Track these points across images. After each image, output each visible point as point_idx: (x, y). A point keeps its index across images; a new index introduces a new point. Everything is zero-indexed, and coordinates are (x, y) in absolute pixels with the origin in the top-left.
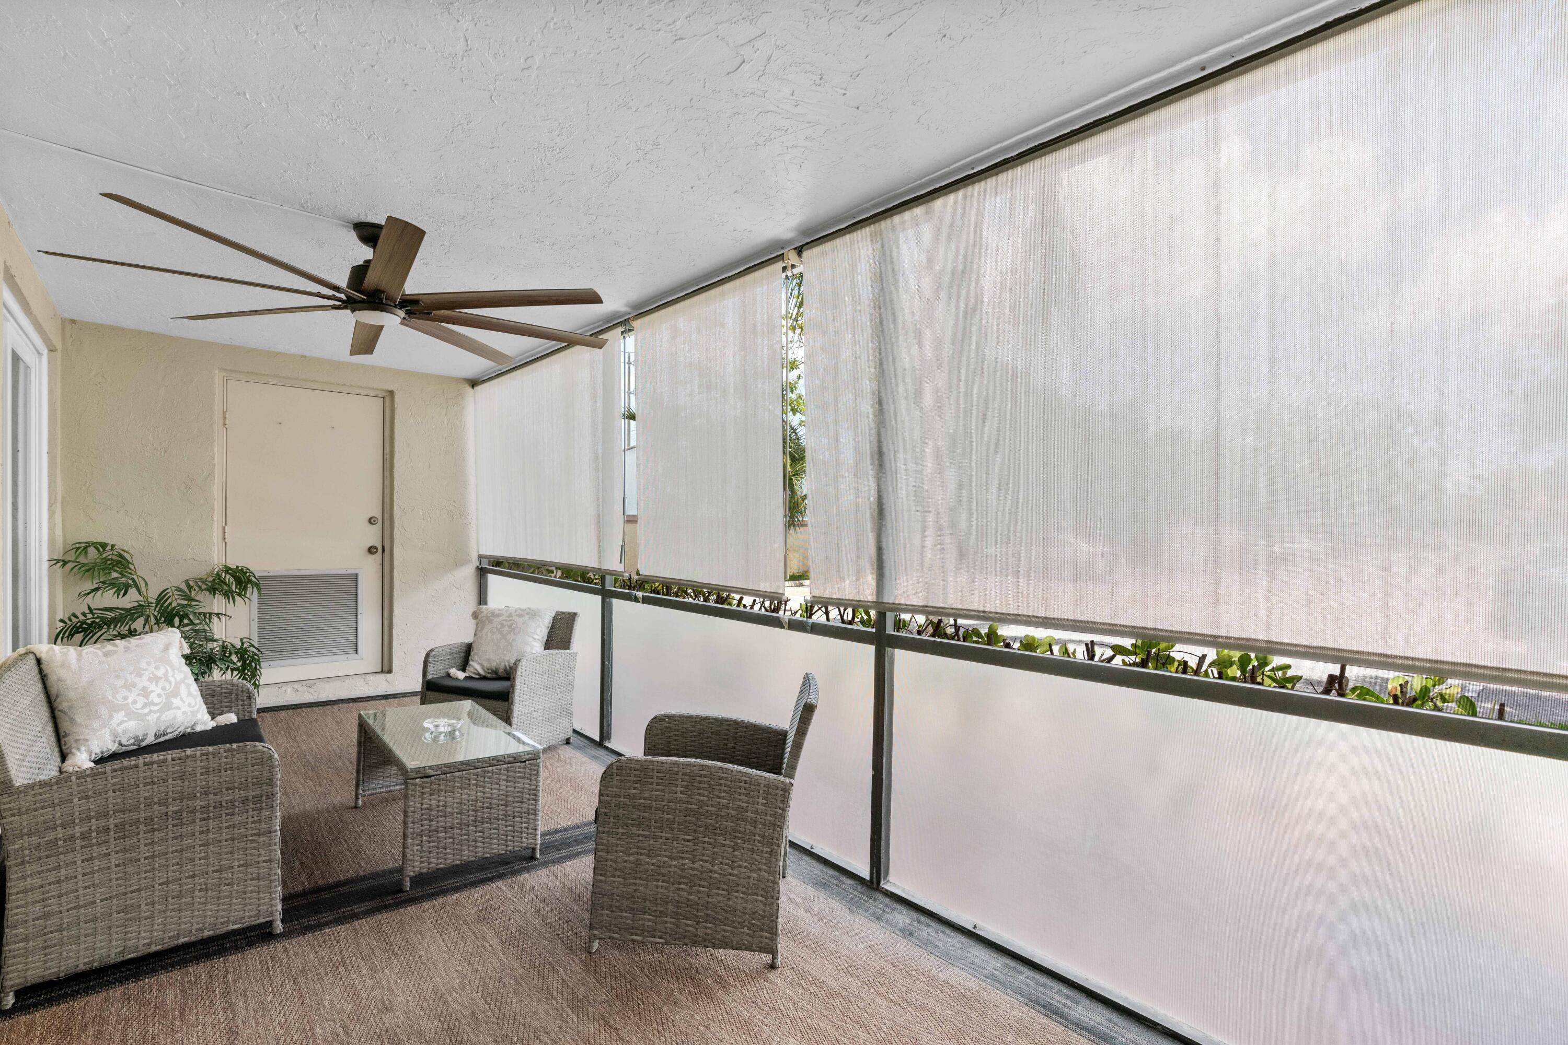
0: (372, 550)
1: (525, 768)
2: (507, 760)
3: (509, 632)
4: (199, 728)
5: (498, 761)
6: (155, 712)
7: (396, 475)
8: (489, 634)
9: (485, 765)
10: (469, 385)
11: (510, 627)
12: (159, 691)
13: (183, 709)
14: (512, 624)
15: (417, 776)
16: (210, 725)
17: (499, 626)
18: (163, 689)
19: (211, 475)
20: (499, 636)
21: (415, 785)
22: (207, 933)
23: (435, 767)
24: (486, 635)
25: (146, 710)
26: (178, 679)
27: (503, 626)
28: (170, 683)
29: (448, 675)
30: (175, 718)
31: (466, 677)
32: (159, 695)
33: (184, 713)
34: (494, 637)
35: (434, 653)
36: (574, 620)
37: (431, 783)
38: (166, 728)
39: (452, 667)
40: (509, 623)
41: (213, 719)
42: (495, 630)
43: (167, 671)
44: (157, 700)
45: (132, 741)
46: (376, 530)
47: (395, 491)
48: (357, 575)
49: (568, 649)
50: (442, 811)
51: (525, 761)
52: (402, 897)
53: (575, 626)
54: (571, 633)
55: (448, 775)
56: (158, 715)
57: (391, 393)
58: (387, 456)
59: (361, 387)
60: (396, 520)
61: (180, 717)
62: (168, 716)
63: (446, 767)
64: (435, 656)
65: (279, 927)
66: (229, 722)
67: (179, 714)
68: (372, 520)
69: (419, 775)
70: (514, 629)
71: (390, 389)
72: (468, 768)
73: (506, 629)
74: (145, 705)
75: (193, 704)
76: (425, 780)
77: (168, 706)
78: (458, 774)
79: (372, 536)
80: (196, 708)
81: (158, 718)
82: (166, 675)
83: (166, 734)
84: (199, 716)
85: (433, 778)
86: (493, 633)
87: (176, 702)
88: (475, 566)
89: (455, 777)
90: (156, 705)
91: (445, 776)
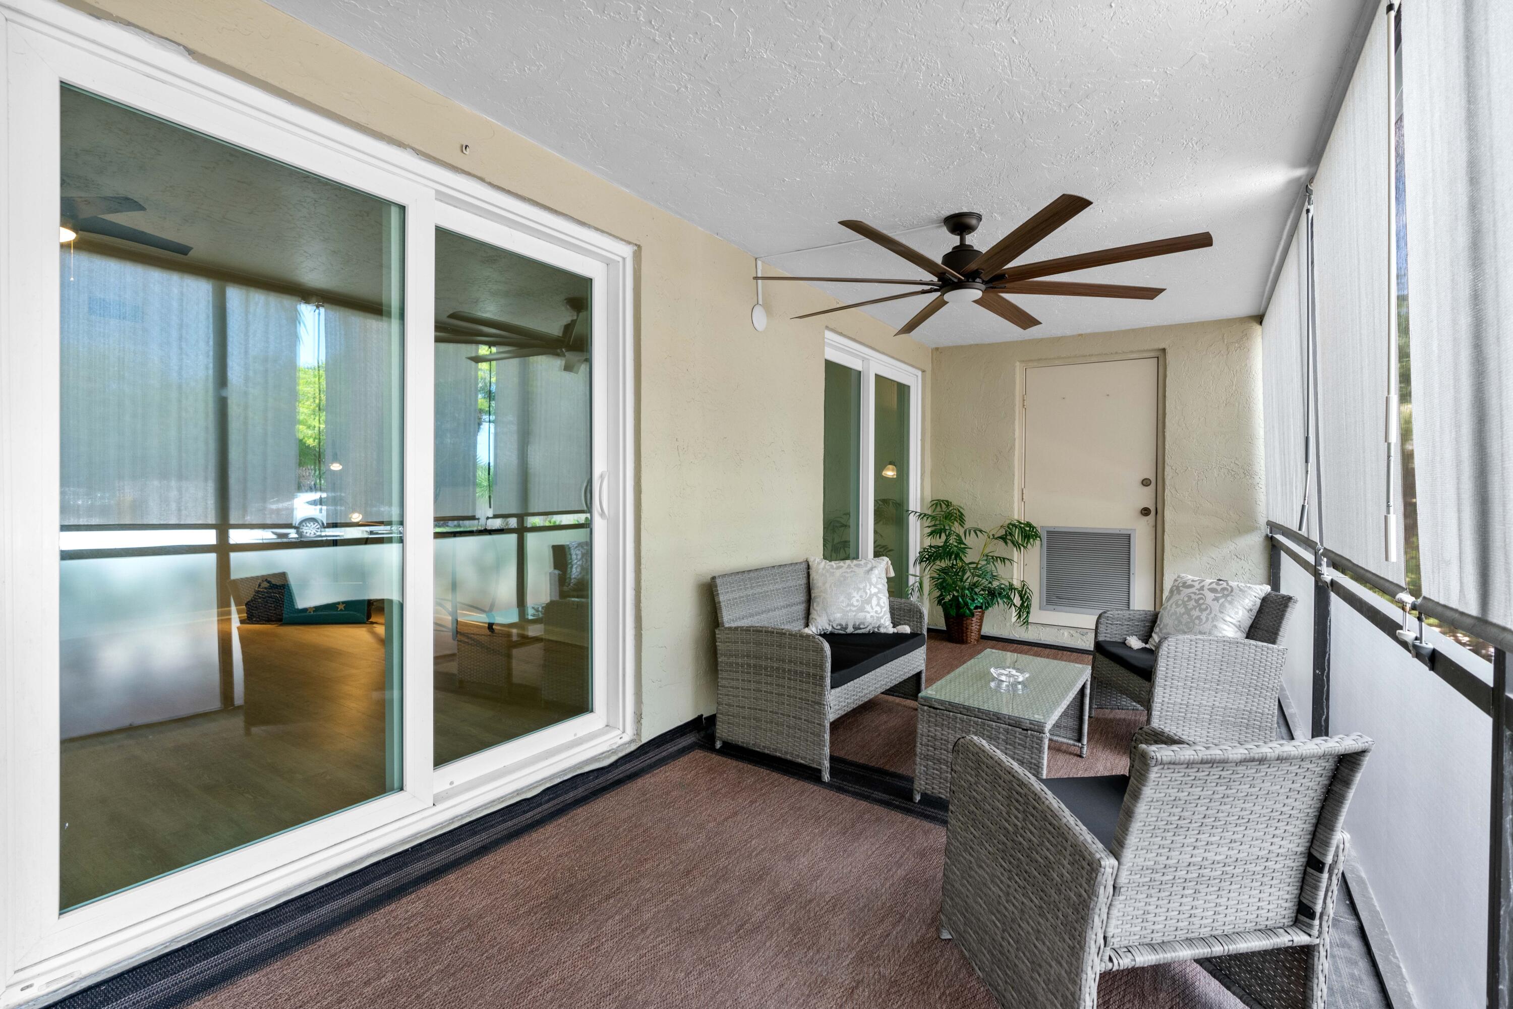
0: (1145, 512)
1: (1026, 737)
2: (1008, 721)
3: (1194, 608)
4: (882, 630)
5: (998, 718)
6: (853, 611)
7: (1167, 434)
8: (1174, 606)
9: (985, 717)
10: (1257, 323)
11: (1197, 601)
12: (858, 598)
13: (872, 614)
14: (1200, 599)
15: (925, 703)
16: (891, 630)
17: (1186, 599)
18: (861, 597)
19: (1012, 448)
20: (1183, 610)
21: (924, 711)
22: (789, 757)
23: (942, 702)
24: (1171, 606)
25: (848, 609)
26: (873, 592)
27: (1190, 598)
28: (866, 593)
29: (1124, 644)
30: (865, 618)
31: (1144, 650)
32: (858, 601)
33: (872, 617)
34: (1178, 610)
35: (1106, 615)
36: (1286, 606)
37: (936, 715)
38: (859, 625)
39: (1132, 635)
40: (1197, 597)
41: (894, 627)
42: (1180, 602)
43: (866, 586)
44: (855, 603)
45: (839, 627)
46: (1149, 491)
47: (1166, 451)
48: (1129, 536)
49: (1274, 642)
50: (945, 745)
51: (1027, 730)
52: (909, 805)
53: (1287, 615)
54: (1281, 623)
55: (951, 714)
56: (854, 613)
57: (1164, 350)
58: (1160, 417)
59: (1132, 352)
60: (1167, 482)
61: (869, 619)
62: (861, 615)
63: (949, 705)
64: (1108, 618)
65: (826, 777)
66: (904, 632)
67: (868, 616)
68: (1144, 483)
69: (927, 704)
70: (1201, 605)
71: (1161, 347)
72: (969, 714)
73: (1193, 603)
74: (848, 605)
75: (879, 611)
76: (932, 710)
77: (861, 609)
78: (959, 715)
79: (1145, 497)
80: (881, 615)
81: (855, 615)
82: (864, 589)
83: (861, 629)
84: (882, 621)
85: (938, 711)
86: (1177, 605)
87: (868, 608)
88: (1264, 534)
89: (956, 718)
90: (855, 606)
91: (948, 713)
